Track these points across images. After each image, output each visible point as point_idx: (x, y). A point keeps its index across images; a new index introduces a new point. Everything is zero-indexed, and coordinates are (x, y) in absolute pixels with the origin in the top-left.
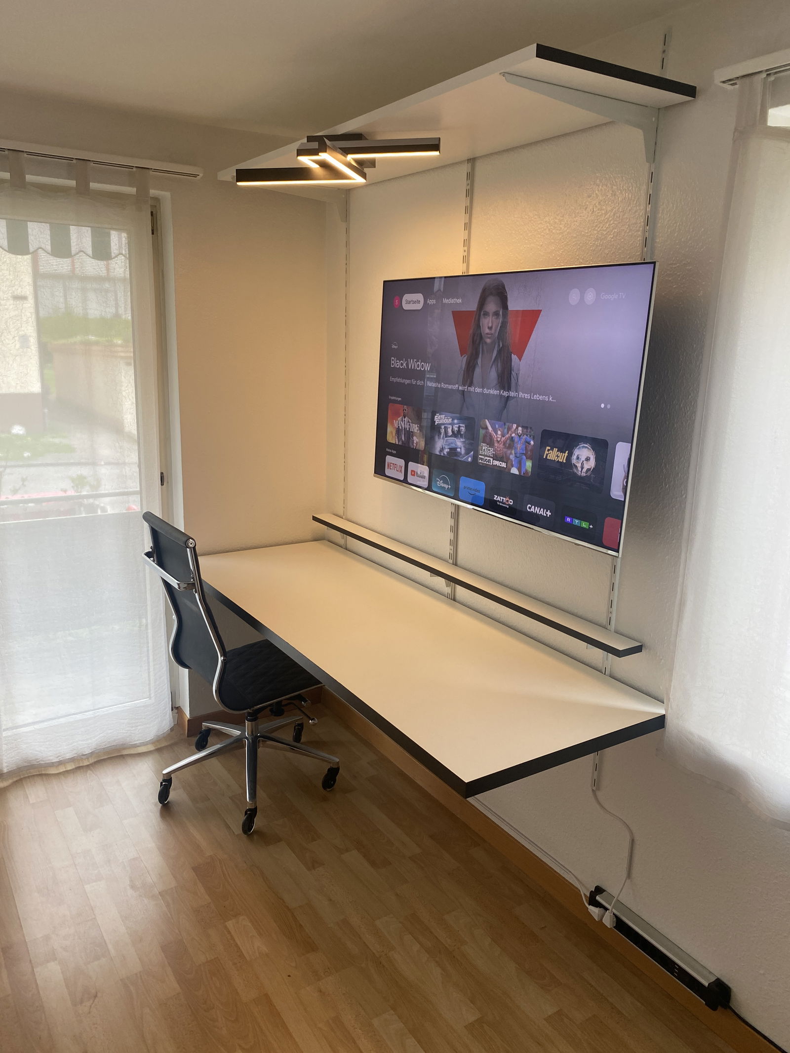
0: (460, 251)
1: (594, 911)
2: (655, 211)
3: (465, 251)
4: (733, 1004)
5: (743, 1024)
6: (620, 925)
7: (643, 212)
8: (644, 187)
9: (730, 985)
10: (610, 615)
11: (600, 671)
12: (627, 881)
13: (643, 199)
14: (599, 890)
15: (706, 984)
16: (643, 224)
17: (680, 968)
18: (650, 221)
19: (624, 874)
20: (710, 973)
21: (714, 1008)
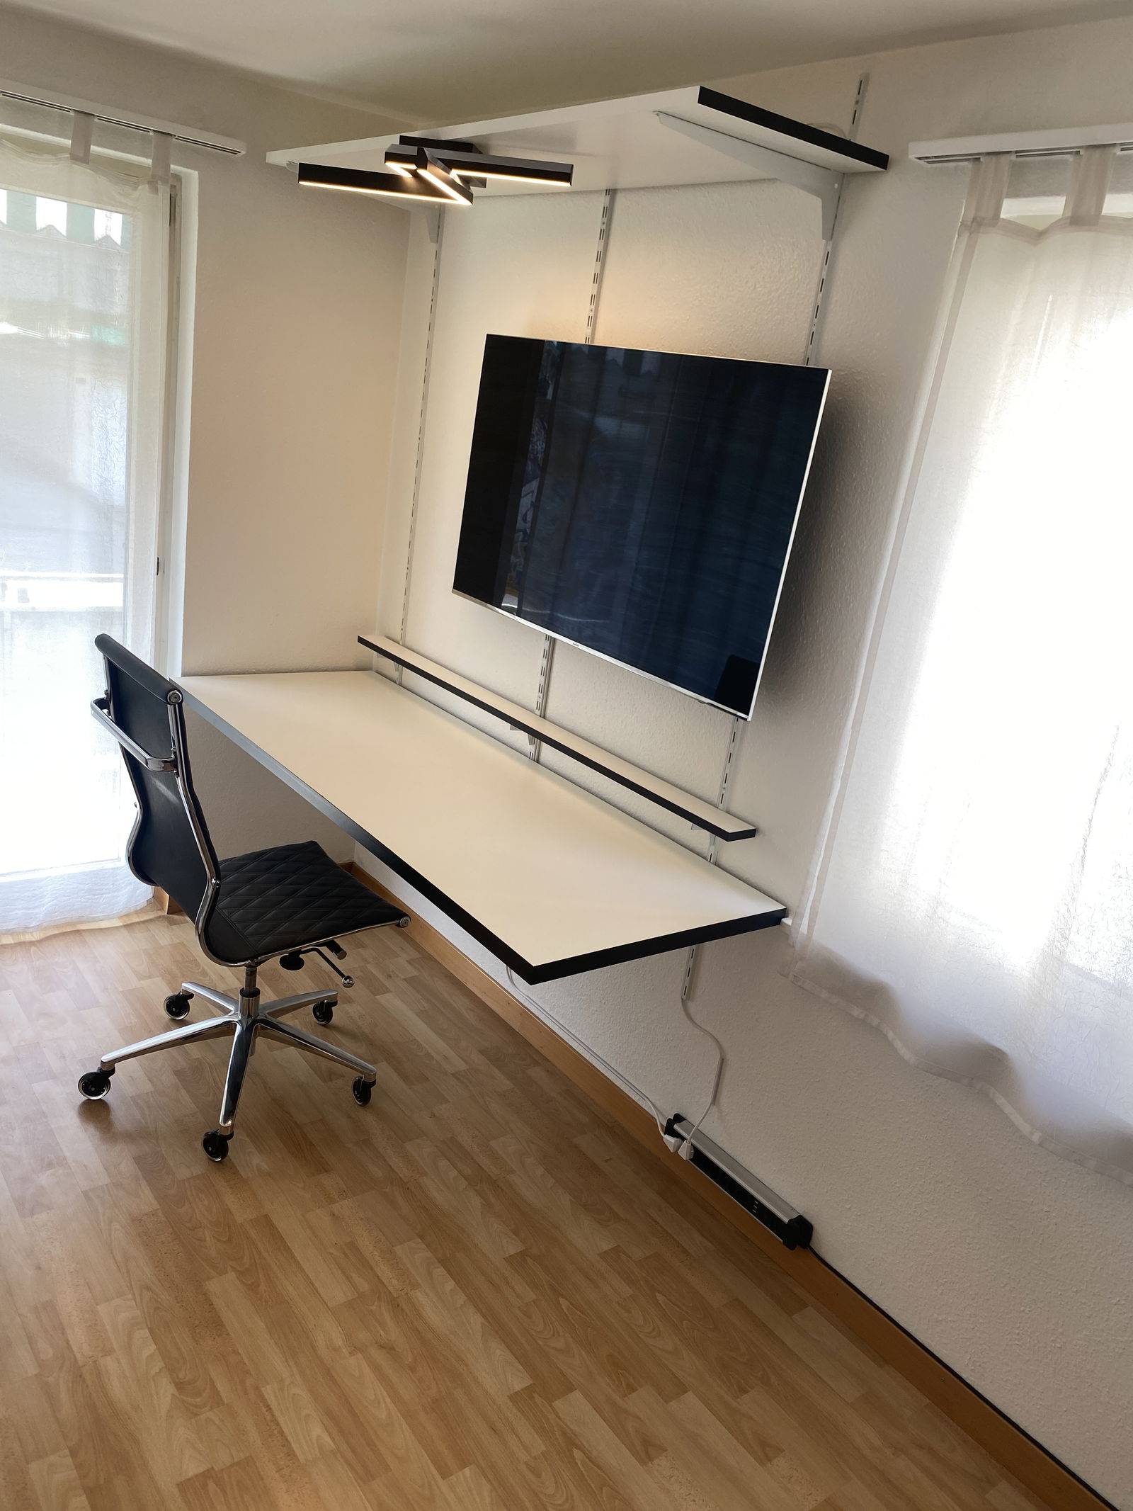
0: (586, 310)
1: (669, 1140)
2: (826, 299)
3: (591, 310)
4: (815, 1244)
5: (821, 1264)
6: (699, 1158)
7: (812, 299)
8: (818, 268)
9: (813, 1223)
10: (724, 792)
11: (705, 858)
12: (712, 1107)
13: (815, 283)
14: (678, 1118)
15: (786, 1221)
16: (811, 313)
17: (761, 1204)
18: (819, 312)
19: (710, 1101)
20: (793, 1209)
21: (792, 1248)
